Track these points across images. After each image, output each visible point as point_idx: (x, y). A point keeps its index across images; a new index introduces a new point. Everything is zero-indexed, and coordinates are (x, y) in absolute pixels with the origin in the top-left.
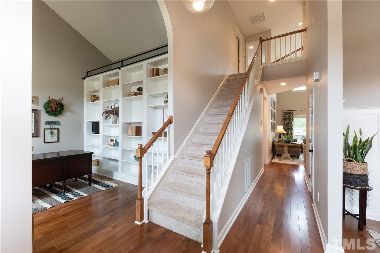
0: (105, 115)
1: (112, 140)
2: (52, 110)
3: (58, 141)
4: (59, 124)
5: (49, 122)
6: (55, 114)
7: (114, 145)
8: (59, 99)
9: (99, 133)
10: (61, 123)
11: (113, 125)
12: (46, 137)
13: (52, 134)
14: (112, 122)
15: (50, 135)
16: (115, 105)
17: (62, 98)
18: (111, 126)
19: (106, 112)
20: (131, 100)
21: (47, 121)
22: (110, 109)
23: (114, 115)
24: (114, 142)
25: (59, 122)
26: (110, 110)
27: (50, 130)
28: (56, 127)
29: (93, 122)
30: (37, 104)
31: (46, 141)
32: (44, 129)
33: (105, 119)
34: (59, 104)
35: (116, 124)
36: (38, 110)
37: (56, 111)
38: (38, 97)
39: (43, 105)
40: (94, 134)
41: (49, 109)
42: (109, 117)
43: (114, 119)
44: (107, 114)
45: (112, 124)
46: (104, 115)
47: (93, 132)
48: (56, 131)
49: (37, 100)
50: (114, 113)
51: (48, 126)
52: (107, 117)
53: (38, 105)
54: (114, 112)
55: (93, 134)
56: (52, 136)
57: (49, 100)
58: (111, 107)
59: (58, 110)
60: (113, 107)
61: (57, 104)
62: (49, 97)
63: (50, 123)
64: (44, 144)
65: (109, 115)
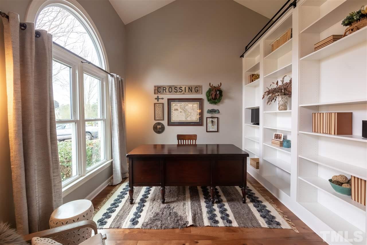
0: (267, 97)
1: (277, 137)
2: (212, 98)
3: (218, 131)
4: (219, 112)
5: (210, 110)
6: (215, 102)
7: (281, 145)
8: (218, 85)
9: (258, 124)
10: (220, 112)
11: (280, 111)
12: (208, 125)
13: (212, 123)
14: (279, 108)
15: (211, 124)
16: (283, 78)
17: (221, 84)
18: (276, 114)
19: (269, 92)
20: (319, 61)
21: (208, 110)
22: (275, 86)
23: (281, 95)
24: (282, 140)
25: (219, 111)
26: (275, 89)
27: (211, 119)
28: (216, 115)
29: (252, 109)
30: (201, 92)
31: (208, 130)
32: (207, 118)
33: (268, 103)
34: (218, 90)
35: (286, 109)
36: (202, 99)
37: (215, 99)
38: (202, 86)
39: (206, 93)
40: (253, 124)
41: (210, 97)
42: (273, 99)
43: (281, 103)
44: (270, 95)
45: (278, 111)
46: (265, 96)
47: (251, 122)
48: (216, 120)
49: (201, 89)
50: (281, 92)
51: (209, 115)
52: (271, 100)
53: (202, 94)
54: (282, 90)
55: (251, 125)
56: (212, 125)
57: (210, 87)
58: (277, 82)
59: (218, 97)
60: (280, 83)
61: (216, 90)
62: (210, 84)
63: (211, 112)
64: (207, 133)
65: (274, 95)
